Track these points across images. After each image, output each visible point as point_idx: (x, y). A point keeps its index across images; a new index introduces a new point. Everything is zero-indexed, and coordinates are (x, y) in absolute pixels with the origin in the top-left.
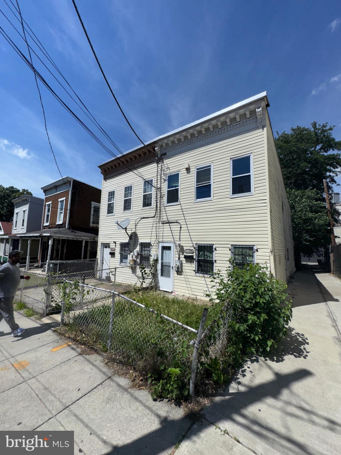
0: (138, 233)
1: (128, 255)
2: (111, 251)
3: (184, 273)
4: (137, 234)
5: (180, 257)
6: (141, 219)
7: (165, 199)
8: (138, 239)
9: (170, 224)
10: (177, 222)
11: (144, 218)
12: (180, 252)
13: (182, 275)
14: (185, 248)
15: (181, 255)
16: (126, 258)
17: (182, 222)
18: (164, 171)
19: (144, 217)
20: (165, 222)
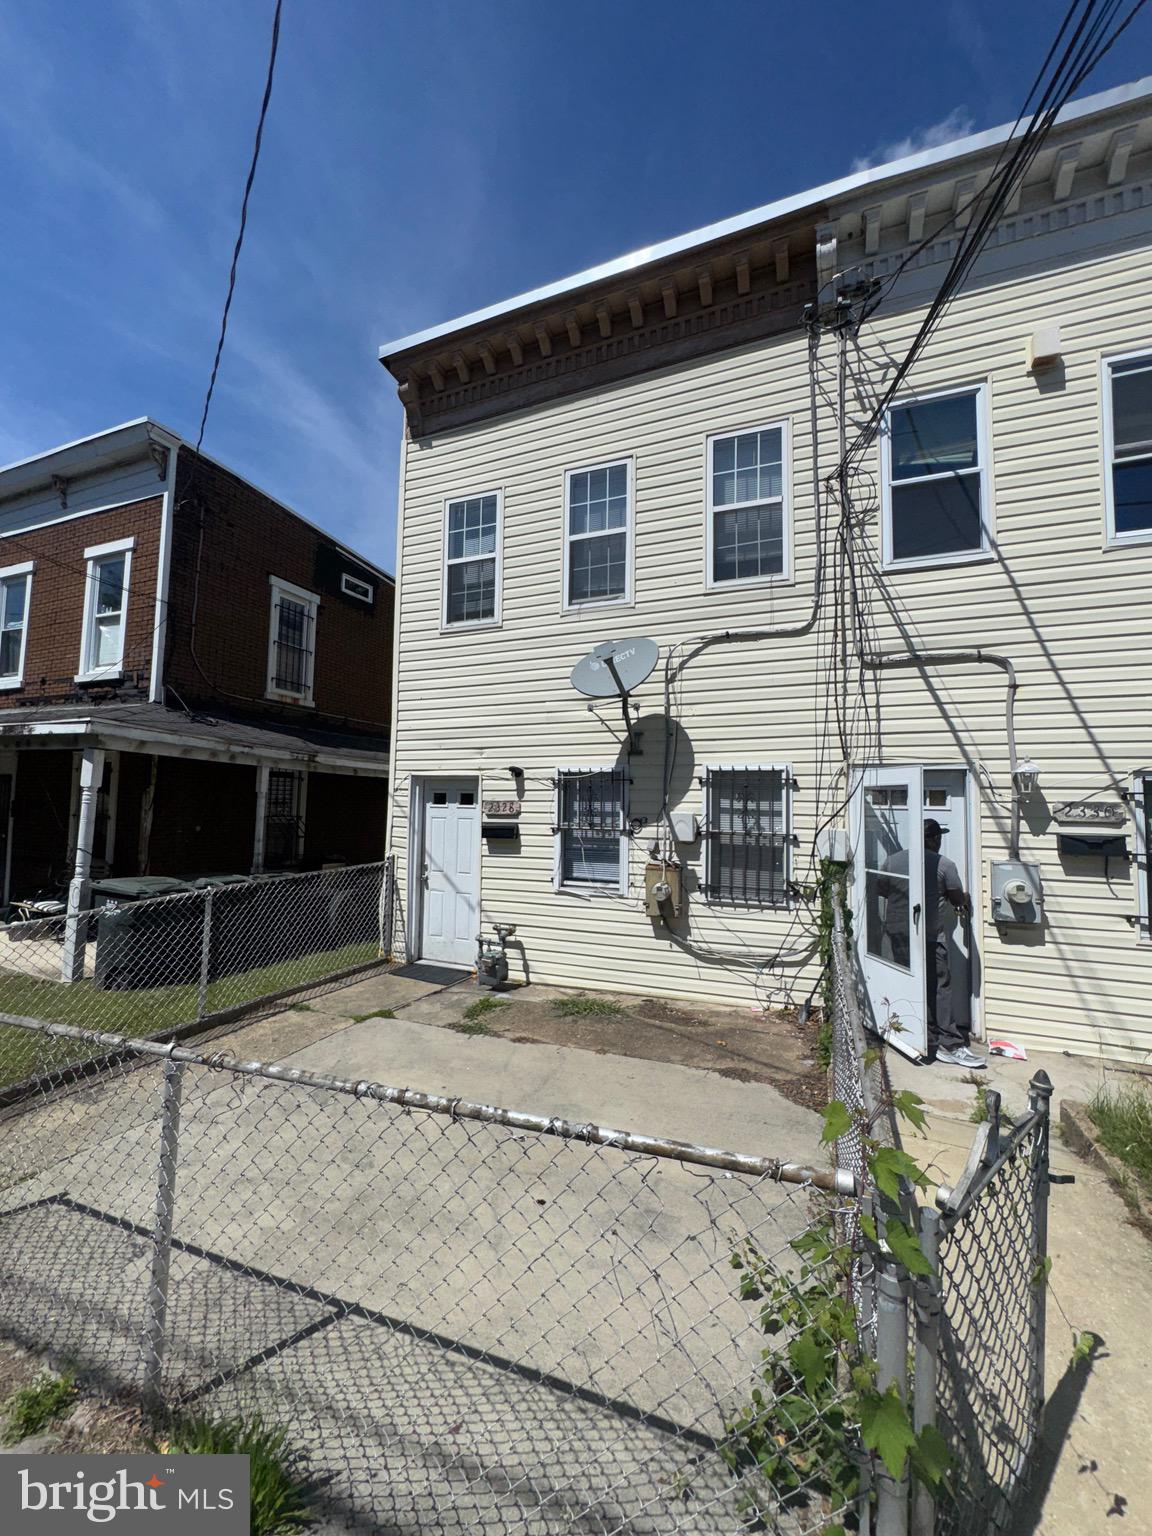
0: (684, 722)
1: (624, 840)
2: (489, 816)
3: (1055, 930)
4: (678, 724)
5: (1021, 844)
6: (707, 645)
7: (881, 533)
8: (691, 753)
9: (930, 670)
10: (980, 659)
11: (727, 638)
12: (1019, 818)
13: (1042, 943)
14: (1053, 798)
15: (1021, 836)
16: (607, 852)
17: (1024, 657)
18: (856, 381)
19: (731, 631)
20: (885, 659)
